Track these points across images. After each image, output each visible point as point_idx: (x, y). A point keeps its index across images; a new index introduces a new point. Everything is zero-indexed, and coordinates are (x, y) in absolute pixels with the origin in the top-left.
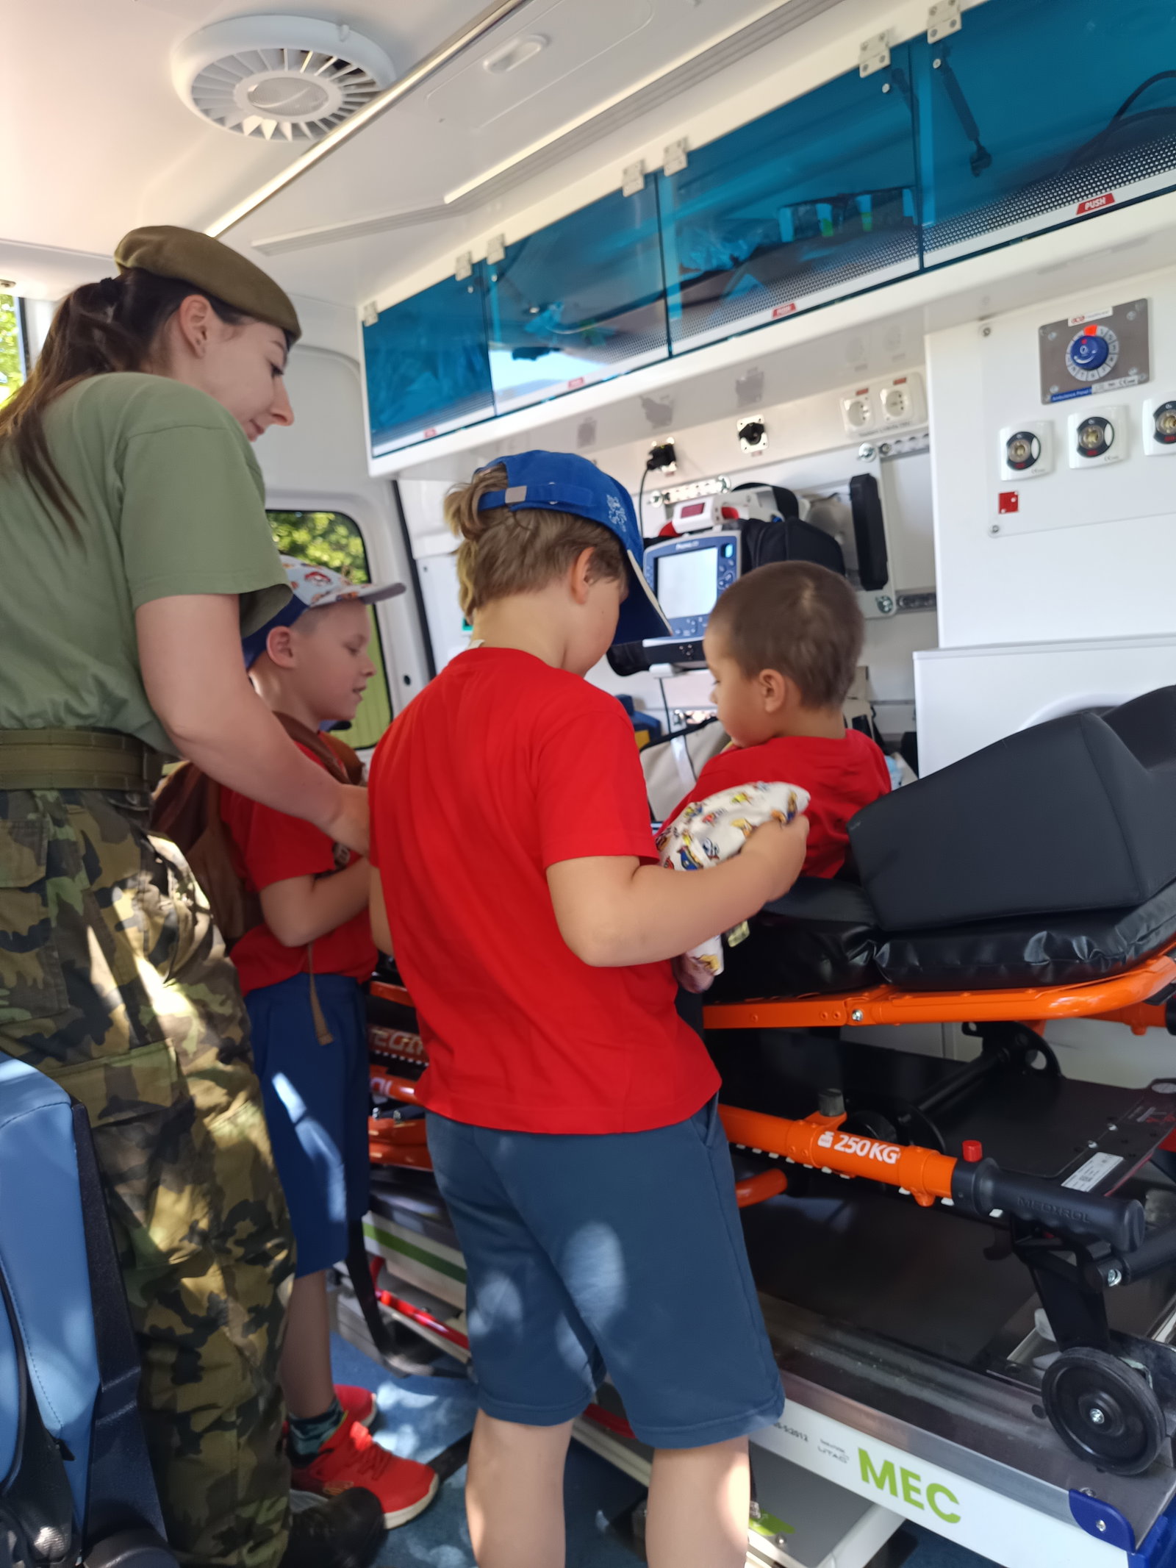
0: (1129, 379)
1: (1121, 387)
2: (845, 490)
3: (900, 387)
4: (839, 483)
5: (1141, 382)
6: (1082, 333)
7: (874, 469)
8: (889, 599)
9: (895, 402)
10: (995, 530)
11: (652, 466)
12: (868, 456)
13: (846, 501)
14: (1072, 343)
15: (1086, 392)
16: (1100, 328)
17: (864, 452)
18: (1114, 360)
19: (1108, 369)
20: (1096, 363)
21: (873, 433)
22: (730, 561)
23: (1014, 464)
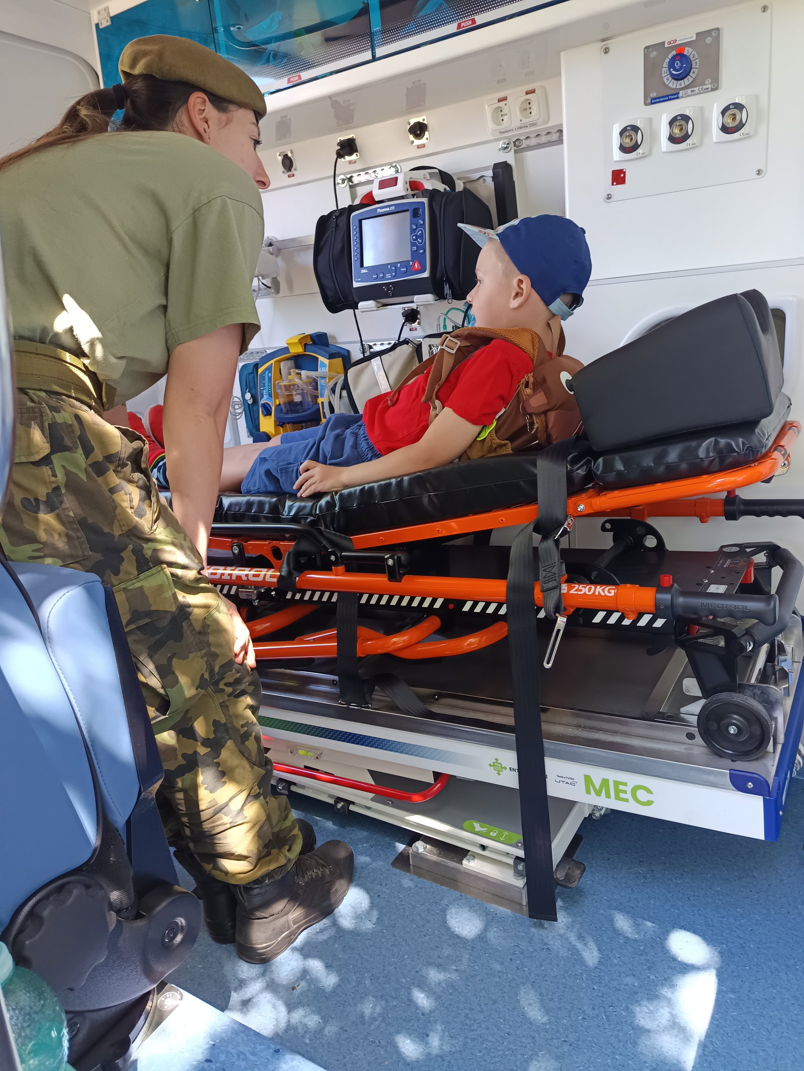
0: (705, 87)
1: (700, 93)
2: (489, 174)
3: (530, 96)
4: (485, 169)
5: (713, 90)
6: (674, 53)
7: (509, 157)
9: (526, 108)
10: (609, 197)
11: (340, 155)
12: (505, 148)
13: (490, 184)
14: (667, 60)
15: (675, 96)
16: (687, 49)
17: (503, 145)
18: (696, 73)
19: (691, 80)
20: (684, 75)
21: (509, 131)
22: (420, 221)
23: (624, 149)
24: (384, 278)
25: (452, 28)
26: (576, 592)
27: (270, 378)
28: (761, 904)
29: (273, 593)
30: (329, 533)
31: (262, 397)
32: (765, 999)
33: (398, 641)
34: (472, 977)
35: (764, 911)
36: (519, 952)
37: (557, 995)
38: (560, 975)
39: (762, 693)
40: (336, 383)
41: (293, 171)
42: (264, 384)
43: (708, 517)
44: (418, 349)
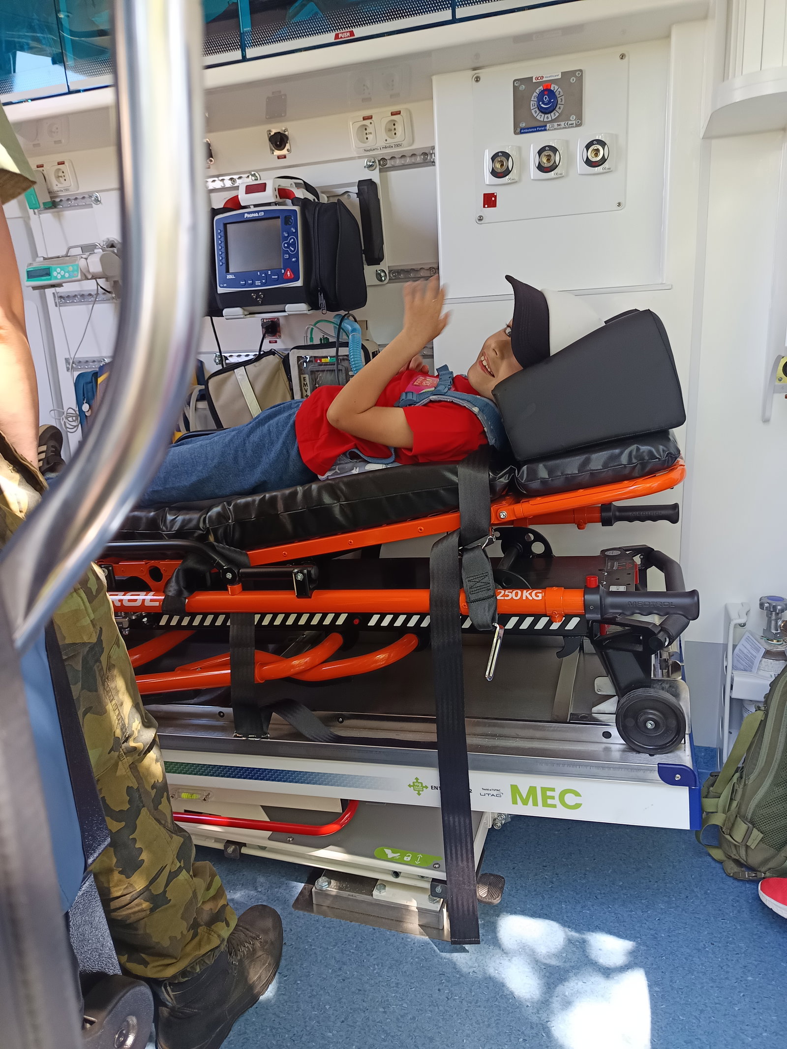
0: (570, 122)
1: (565, 128)
2: (355, 189)
3: (395, 117)
4: (350, 185)
5: (577, 126)
6: (541, 88)
7: (375, 176)
8: (383, 271)
9: (391, 129)
10: (481, 219)
12: (370, 166)
13: (355, 198)
14: (536, 94)
15: (543, 129)
16: (553, 86)
17: (369, 163)
18: (561, 110)
19: (557, 114)
20: (551, 109)
21: (374, 149)
22: (292, 229)
23: (494, 173)
24: (253, 285)
25: (330, 37)
26: (503, 598)
28: (662, 893)
29: (145, 620)
30: (223, 548)
32: (687, 987)
33: (298, 663)
34: (402, 1016)
35: (666, 899)
36: (446, 980)
37: (493, 1020)
38: (492, 997)
39: (670, 686)
40: (191, 394)
43: (586, 524)
44: (285, 361)
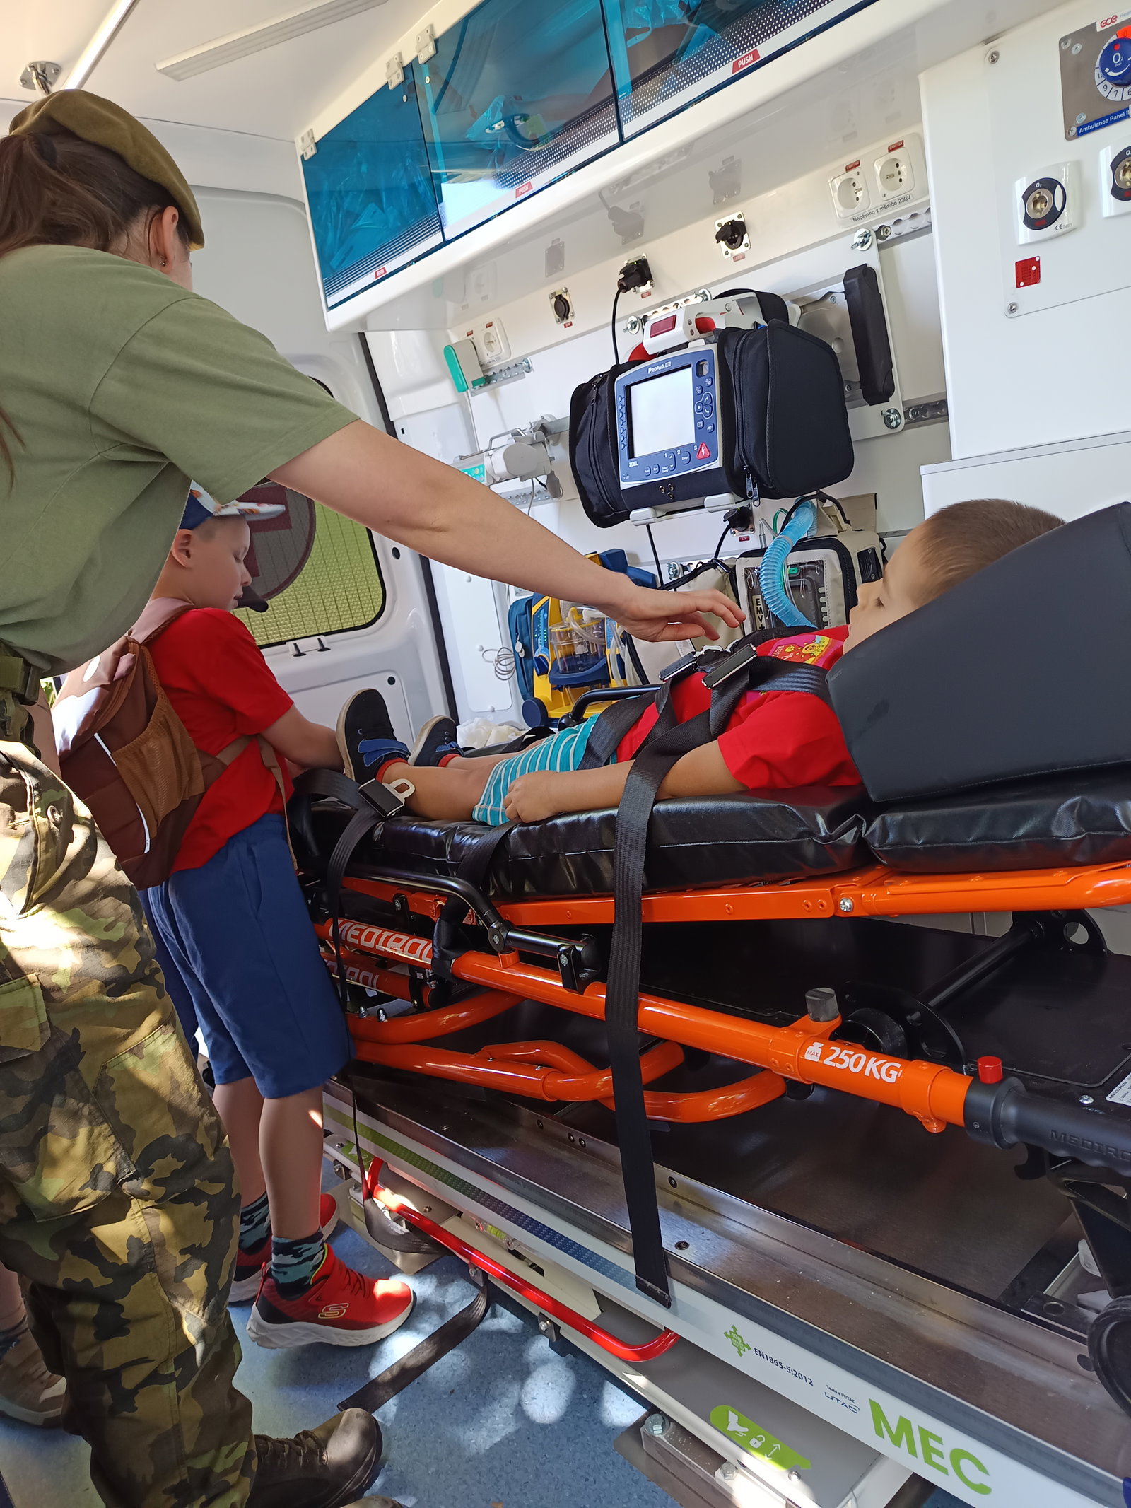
2: (839, 287)
3: (896, 154)
4: (832, 281)
6: (1114, 38)
7: (870, 257)
8: (896, 412)
9: (892, 173)
10: (1013, 309)
11: (623, 288)
12: (863, 243)
13: (841, 300)
14: (1101, 52)
17: (859, 240)
21: (868, 215)
22: (707, 381)
23: (1032, 223)
24: (659, 473)
25: (726, 72)
27: (546, 621)
31: (536, 648)
41: (570, 319)
42: (539, 629)
